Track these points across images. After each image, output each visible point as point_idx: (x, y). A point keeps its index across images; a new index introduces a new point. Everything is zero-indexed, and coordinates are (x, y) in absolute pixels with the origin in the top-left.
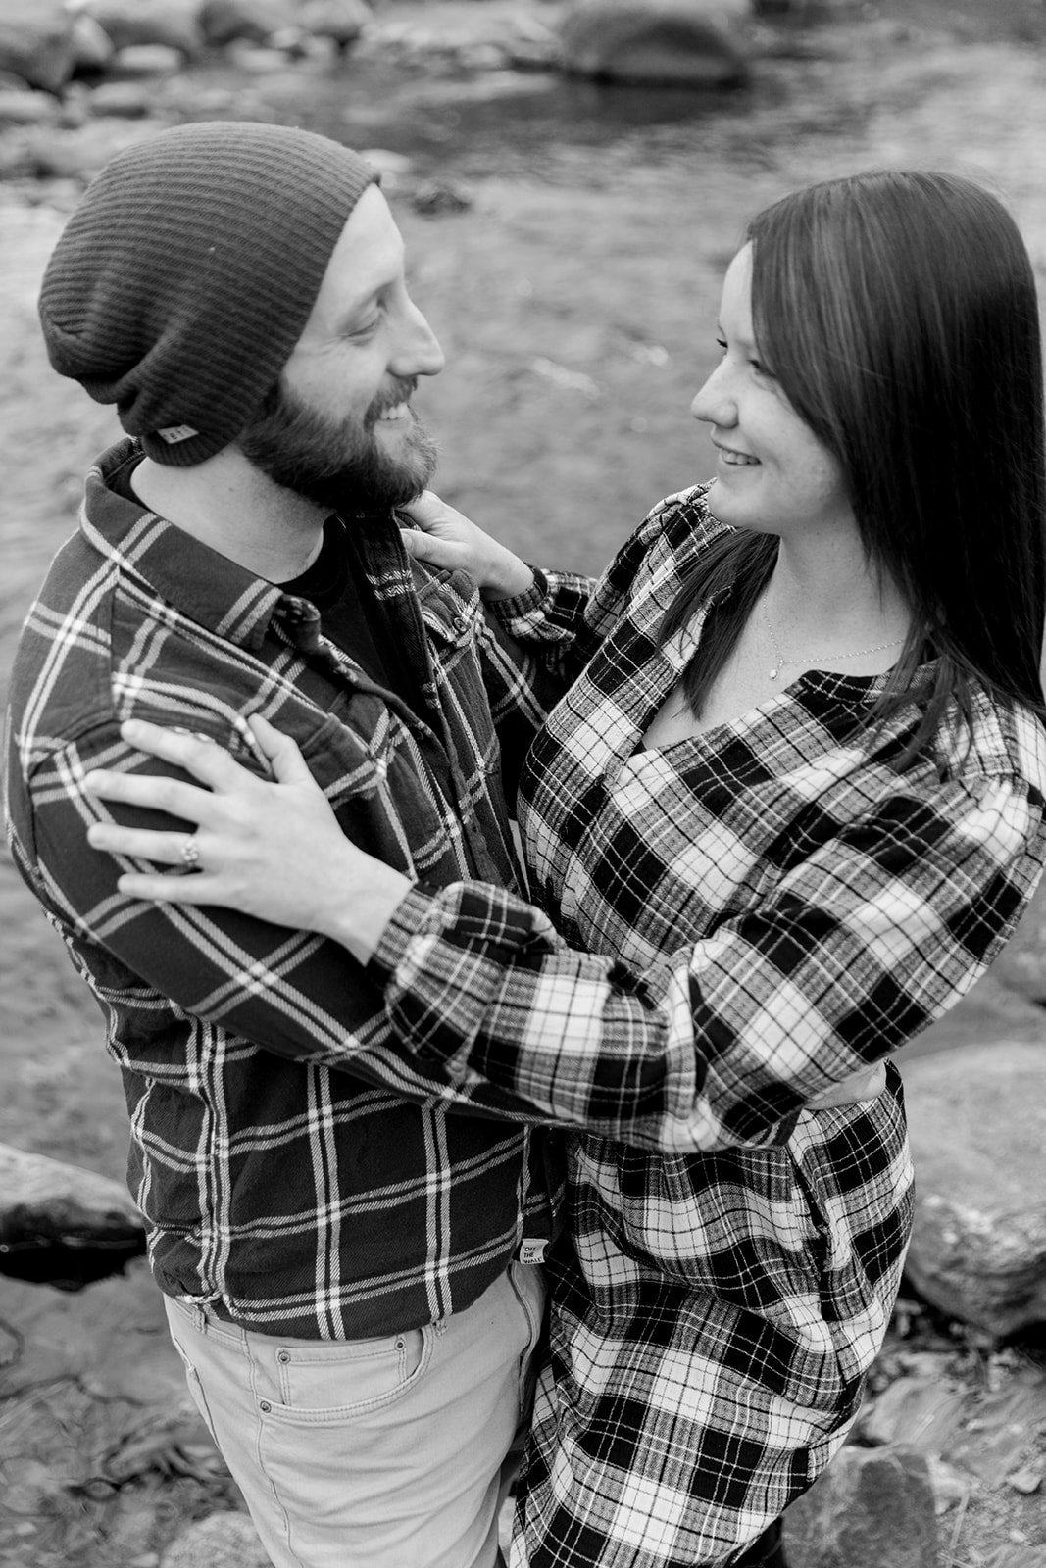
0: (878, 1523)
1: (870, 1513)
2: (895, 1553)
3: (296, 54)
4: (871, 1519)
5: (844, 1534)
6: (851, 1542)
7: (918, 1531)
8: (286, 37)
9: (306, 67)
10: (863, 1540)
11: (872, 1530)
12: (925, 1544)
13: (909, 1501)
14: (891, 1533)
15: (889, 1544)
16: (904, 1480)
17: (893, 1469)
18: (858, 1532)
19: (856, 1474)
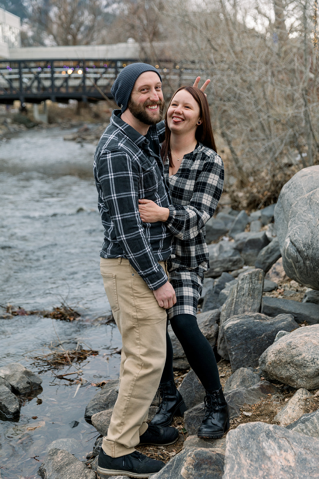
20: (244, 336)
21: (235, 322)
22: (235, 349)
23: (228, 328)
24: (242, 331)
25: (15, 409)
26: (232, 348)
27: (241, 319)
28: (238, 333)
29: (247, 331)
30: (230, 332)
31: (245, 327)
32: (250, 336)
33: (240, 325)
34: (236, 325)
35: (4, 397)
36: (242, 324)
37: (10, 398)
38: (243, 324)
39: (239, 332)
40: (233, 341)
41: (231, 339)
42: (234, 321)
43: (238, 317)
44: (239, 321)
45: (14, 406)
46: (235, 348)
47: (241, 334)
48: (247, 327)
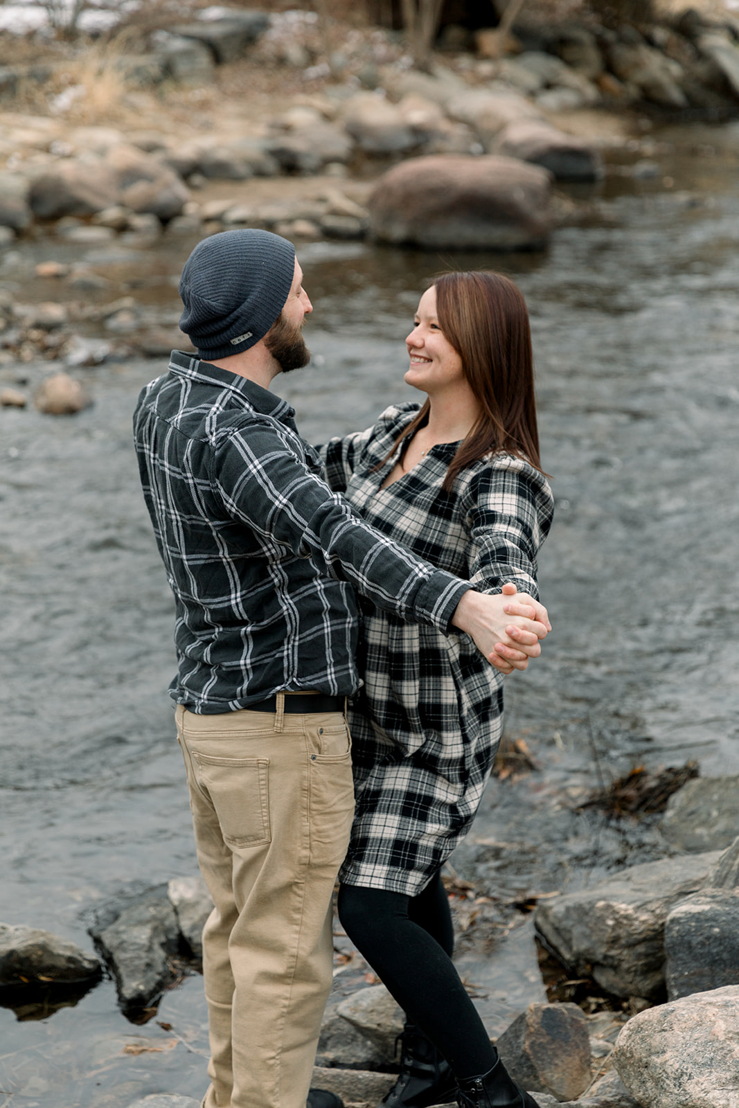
0: (553, 1040)
1: (548, 1034)
2: (564, 1057)
3: (122, 228)
4: (548, 1038)
5: (533, 1043)
6: (537, 1048)
7: (578, 1047)
8: (112, 213)
9: (129, 239)
10: (544, 1048)
11: (548, 1043)
12: (582, 1054)
13: (572, 1032)
14: (561, 1047)
15: (559, 1052)
16: (569, 1020)
17: (563, 1013)
18: (541, 1043)
19: (540, 1014)
20: (709, 952)
21: (696, 909)
22: (682, 984)
23: (672, 921)
24: (708, 938)
25: (135, 990)
26: (674, 978)
27: (717, 902)
28: (696, 940)
29: (720, 940)
30: (674, 933)
31: (717, 930)
32: (725, 956)
33: (707, 920)
34: (697, 917)
35: (128, 955)
36: (712, 919)
37: (137, 962)
38: (715, 921)
39: (700, 938)
40: (680, 959)
41: (675, 954)
42: (695, 903)
43: (713, 897)
44: (707, 908)
45: (134, 984)
46: (682, 980)
47: (703, 944)
48: (722, 931)
